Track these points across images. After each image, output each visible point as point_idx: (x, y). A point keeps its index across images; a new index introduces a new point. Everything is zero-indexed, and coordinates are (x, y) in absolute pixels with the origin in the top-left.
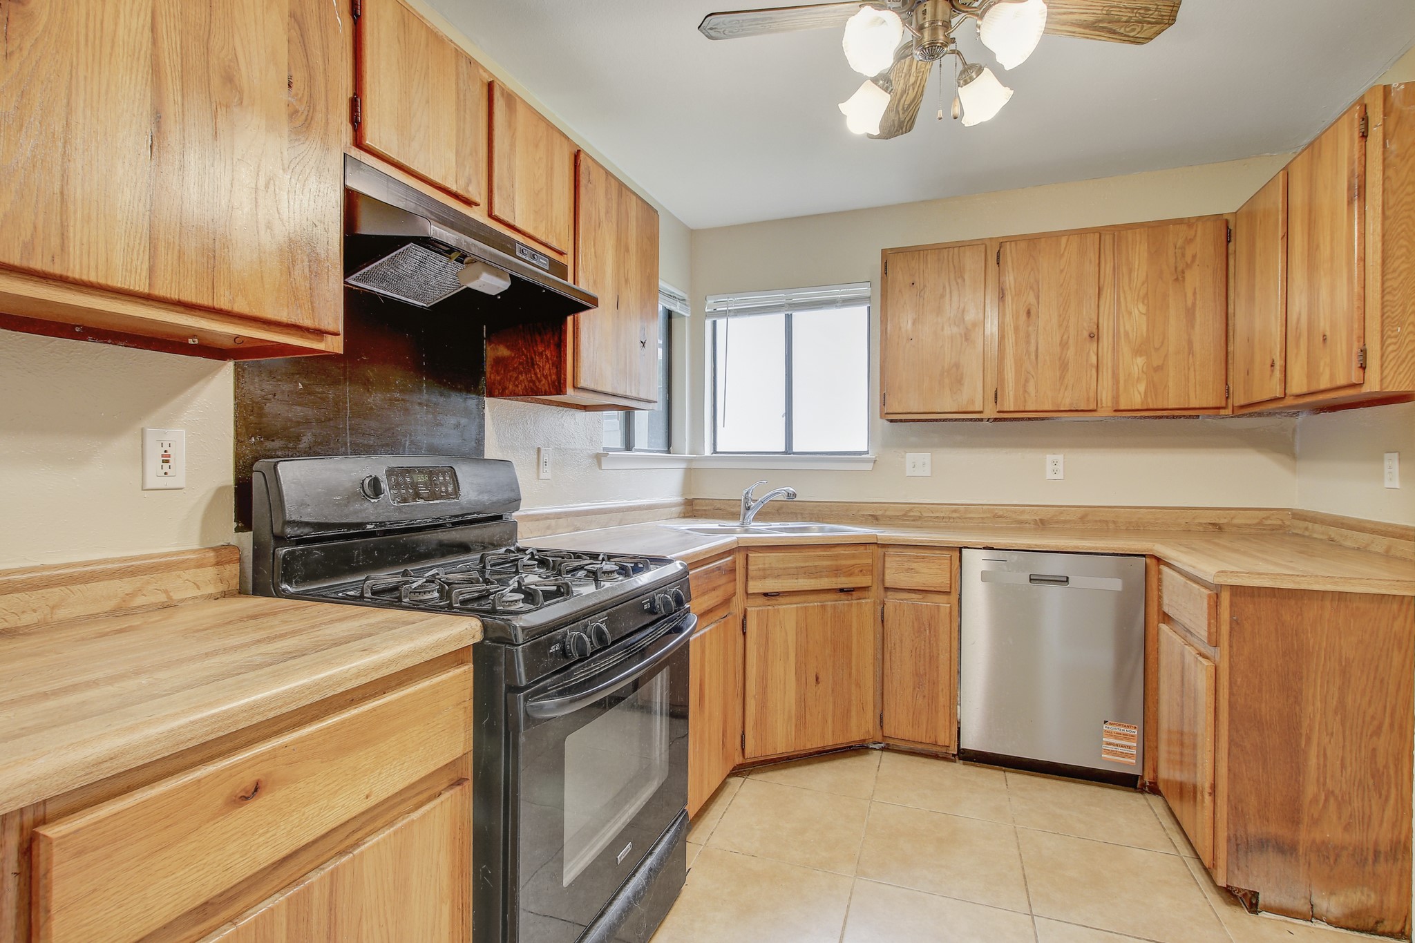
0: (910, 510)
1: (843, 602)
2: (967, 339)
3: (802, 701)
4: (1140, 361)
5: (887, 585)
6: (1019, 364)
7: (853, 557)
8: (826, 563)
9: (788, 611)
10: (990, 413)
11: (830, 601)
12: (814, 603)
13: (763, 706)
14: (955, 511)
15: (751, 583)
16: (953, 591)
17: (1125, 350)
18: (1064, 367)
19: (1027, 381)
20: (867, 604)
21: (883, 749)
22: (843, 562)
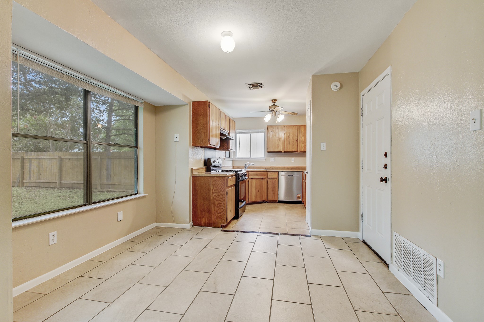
0: (271, 167)
1: (262, 180)
2: (280, 140)
3: (256, 194)
4: (303, 145)
5: (268, 177)
6: (287, 144)
7: (263, 173)
8: (259, 174)
9: (254, 181)
10: (283, 152)
11: (260, 180)
12: (258, 180)
13: (251, 194)
14: (278, 167)
15: (249, 176)
16: (277, 178)
17: (301, 143)
18: (293, 145)
19: (288, 147)
20: (265, 180)
21: (267, 203)
22: (262, 174)
